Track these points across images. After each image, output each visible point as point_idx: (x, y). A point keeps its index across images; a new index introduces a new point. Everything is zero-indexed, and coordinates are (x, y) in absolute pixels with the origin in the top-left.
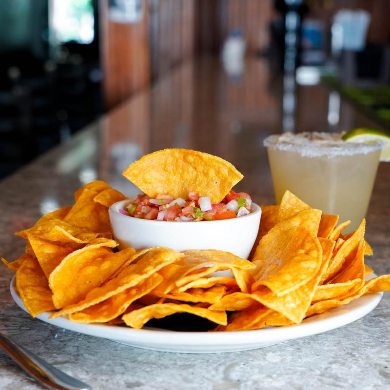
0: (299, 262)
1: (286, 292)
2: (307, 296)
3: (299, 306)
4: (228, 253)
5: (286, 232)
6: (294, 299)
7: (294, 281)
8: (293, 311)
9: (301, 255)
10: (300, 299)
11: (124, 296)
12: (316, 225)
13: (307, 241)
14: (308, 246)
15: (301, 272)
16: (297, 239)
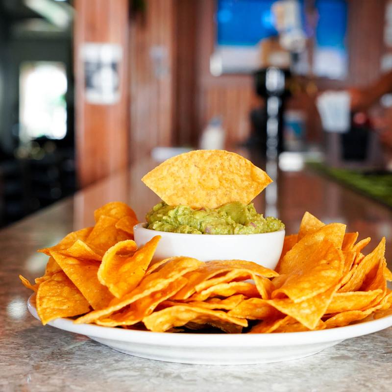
0: (320, 271)
1: (304, 298)
2: (324, 303)
3: (314, 313)
4: (251, 262)
5: (309, 247)
6: (310, 306)
7: (312, 288)
8: (307, 317)
9: (322, 265)
10: (315, 306)
11: (148, 300)
12: (340, 239)
13: (330, 251)
14: (330, 257)
15: (320, 280)
16: (321, 250)
